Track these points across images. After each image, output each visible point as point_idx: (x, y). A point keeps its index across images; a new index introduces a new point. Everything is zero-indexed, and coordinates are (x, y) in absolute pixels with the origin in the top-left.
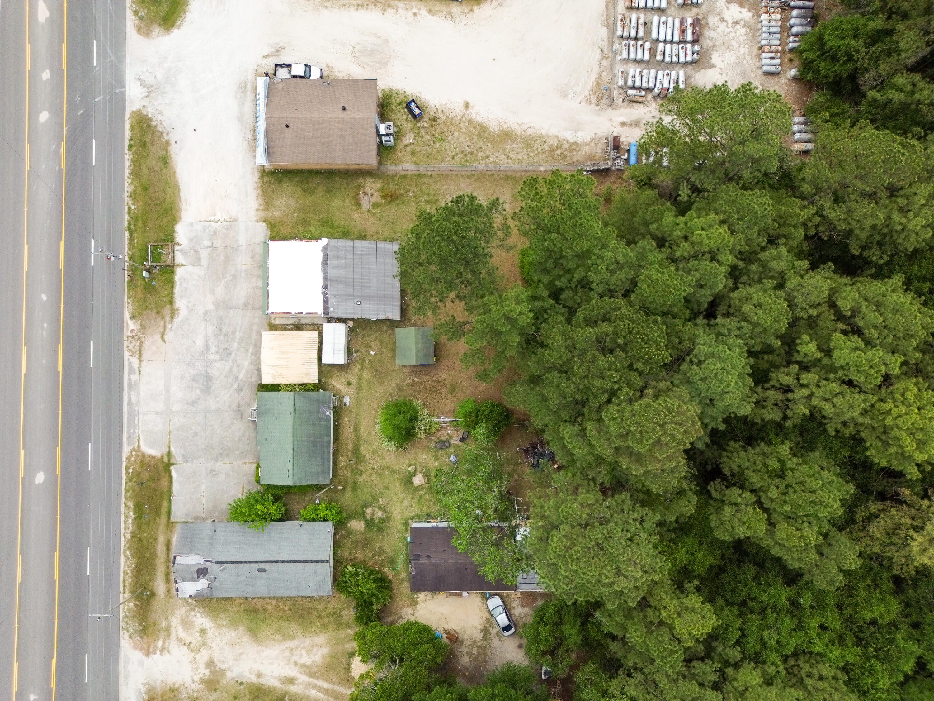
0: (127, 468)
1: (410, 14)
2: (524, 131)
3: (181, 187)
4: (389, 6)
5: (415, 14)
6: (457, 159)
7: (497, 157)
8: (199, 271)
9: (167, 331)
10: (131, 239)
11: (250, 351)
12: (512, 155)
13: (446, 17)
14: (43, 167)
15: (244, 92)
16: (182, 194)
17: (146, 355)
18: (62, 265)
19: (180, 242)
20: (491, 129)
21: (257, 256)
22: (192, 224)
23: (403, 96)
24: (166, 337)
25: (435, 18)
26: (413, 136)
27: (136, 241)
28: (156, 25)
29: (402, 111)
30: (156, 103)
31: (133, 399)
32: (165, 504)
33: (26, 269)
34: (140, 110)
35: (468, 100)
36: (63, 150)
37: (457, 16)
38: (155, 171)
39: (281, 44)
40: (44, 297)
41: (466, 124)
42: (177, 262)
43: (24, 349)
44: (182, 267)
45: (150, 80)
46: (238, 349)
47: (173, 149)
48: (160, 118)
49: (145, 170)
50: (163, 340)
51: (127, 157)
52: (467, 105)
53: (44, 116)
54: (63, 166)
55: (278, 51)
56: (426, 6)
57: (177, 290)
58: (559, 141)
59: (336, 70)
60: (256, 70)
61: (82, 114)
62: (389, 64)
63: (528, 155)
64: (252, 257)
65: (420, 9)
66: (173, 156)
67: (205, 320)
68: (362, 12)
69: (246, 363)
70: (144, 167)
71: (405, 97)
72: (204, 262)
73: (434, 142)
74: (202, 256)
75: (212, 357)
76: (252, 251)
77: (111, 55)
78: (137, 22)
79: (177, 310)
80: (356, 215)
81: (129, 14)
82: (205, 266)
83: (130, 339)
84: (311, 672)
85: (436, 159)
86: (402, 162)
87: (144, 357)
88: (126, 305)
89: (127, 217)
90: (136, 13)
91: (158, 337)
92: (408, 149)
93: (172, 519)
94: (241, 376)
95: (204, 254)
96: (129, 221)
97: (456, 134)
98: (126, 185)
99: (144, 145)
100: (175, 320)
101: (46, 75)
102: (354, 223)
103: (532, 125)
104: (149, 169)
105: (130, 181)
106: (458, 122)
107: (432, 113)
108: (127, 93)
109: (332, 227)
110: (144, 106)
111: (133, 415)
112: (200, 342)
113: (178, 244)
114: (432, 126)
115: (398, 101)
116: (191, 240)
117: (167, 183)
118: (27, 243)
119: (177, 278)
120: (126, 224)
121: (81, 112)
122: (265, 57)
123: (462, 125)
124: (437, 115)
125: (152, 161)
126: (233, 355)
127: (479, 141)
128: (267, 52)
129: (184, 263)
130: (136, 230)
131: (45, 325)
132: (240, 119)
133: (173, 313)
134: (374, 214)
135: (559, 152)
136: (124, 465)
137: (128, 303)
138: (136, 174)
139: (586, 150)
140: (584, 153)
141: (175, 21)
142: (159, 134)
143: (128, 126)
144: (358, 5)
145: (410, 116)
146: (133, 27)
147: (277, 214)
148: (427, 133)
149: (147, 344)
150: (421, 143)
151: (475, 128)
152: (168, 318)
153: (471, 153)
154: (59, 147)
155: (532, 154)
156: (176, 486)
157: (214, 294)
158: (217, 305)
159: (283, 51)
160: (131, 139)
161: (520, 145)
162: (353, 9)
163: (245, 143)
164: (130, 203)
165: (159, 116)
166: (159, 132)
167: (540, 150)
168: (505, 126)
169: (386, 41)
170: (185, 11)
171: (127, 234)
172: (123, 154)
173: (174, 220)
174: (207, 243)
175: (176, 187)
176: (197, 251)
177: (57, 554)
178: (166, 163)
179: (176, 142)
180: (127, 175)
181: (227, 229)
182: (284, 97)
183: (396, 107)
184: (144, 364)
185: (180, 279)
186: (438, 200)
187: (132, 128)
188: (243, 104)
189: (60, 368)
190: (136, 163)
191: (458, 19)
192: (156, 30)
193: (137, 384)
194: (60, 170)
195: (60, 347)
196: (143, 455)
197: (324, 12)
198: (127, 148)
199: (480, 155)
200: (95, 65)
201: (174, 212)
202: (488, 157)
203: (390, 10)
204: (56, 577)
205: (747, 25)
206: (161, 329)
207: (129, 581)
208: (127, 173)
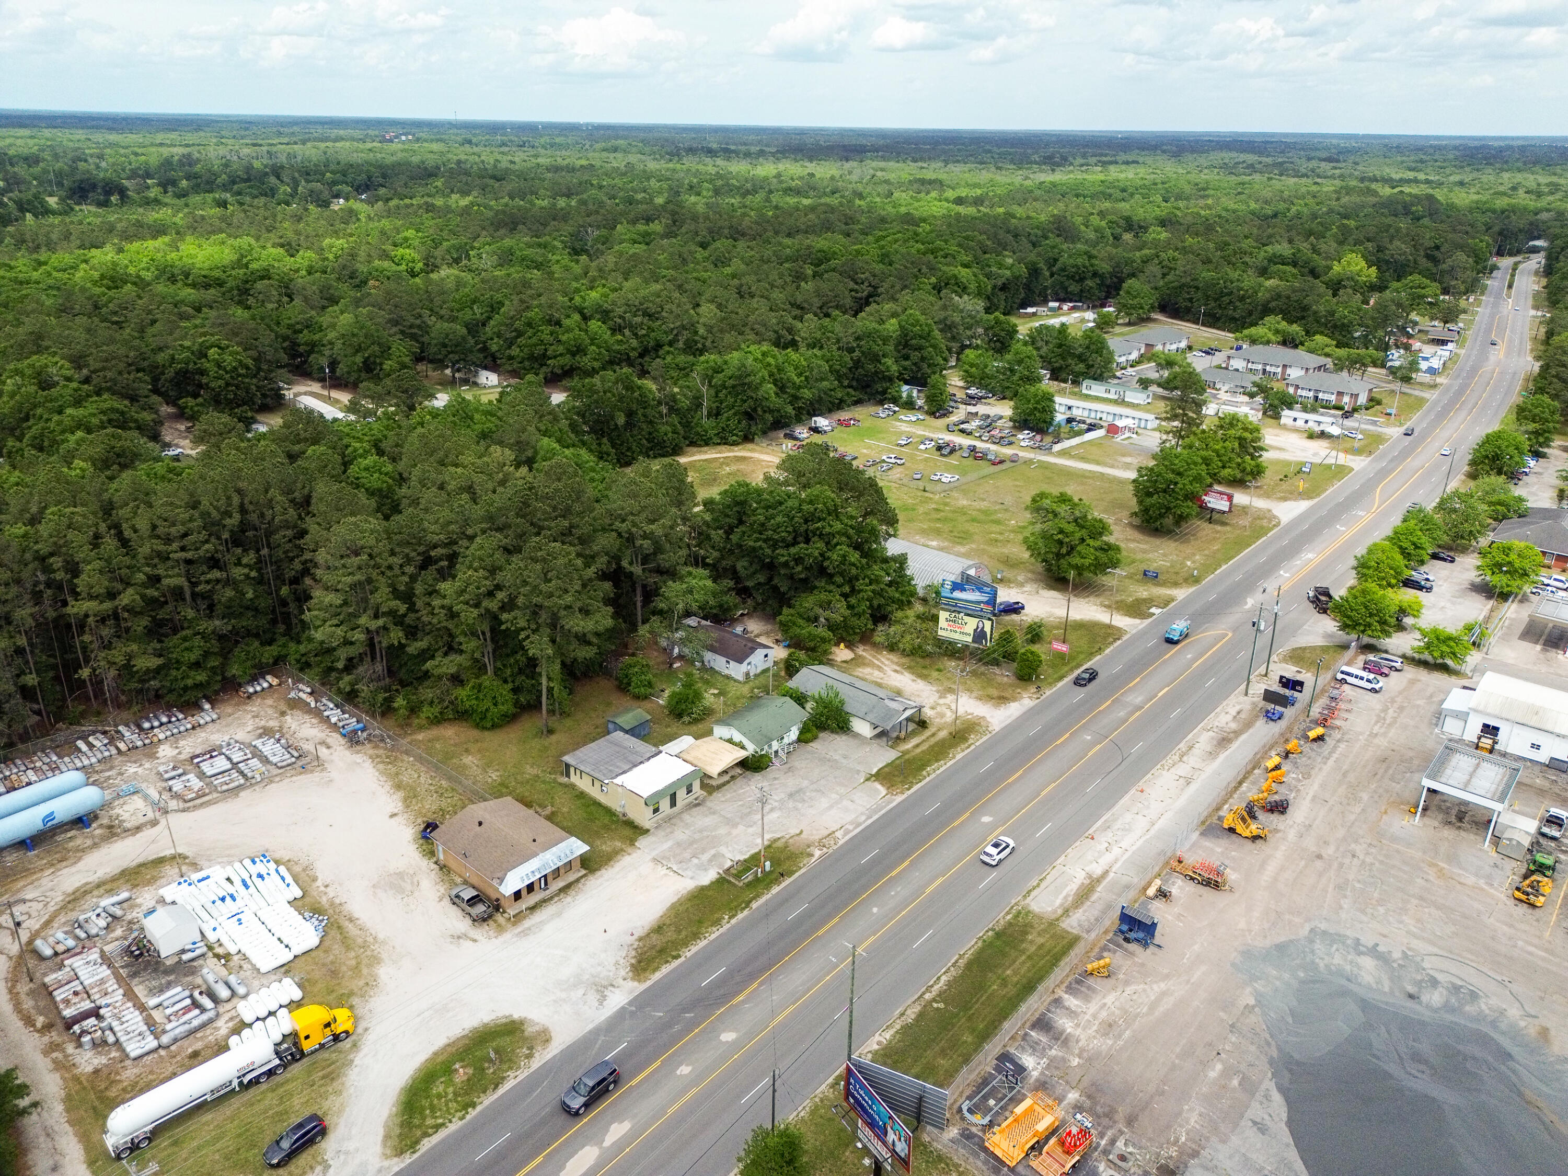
0: (910, 788)
3: (670, 904)
4: (332, 904)
6: (451, 795)
7: (426, 781)
8: (723, 850)
9: (792, 835)
10: (754, 898)
12: (416, 776)
16: (675, 899)
17: (826, 832)
18: (837, 918)
19: (715, 873)
21: (667, 831)
22: (693, 877)
24: (798, 833)
27: (752, 896)
28: (527, 1033)
30: (611, 973)
31: (862, 819)
32: (898, 762)
33: (872, 939)
34: (633, 979)
35: (388, 817)
36: (741, 998)
38: (677, 928)
39: (449, 941)
40: (875, 910)
41: (412, 807)
43: (928, 891)
44: (734, 859)
45: (593, 997)
47: (639, 933)
48: (623, 961)
49: (684, 933)
50: (802, 831)
51: (688, 954)
52: (393, 815)
53: (728, 1037)
54: (755, 985)
55: (459, 937)
56: (310, 885)
58: (377, 764)
60: (496, 937)
61: (689, 1013)
62: (398, 871)
63: (406, 770)
64: (672, 832)
66: (647, 928)
68: (356, 915)
70: (682, 936)
71: (420, 844)
72: (713, 852)
74: (710, 856)
76: (667, 835)
77: (600, 1041)
78: (539, 1048)
79: (768, 841)
81: (537, 1062)
82: (716, 849)
83: (830, 846)
84: (879, 668)
87: (829, 833)
88: (810, 864)
89: (740, 916)
90: (529, 1056)
91: (803, 836)
95: (705, 857)
96: (741, 911)
97: (428, 806)
98: (713, 936)
99: (661, 951)
100: (777, 836)
101: (684, 1070)
102: (573, 806)
103: (376, 781)
104: (680, 932)
105: (708, 935)
106: (415, 811)
107: (421, 826)
108: (626, 1001)
110: (625, 979)
111: (875, 811)
113: (718, 873)
114: (432, 819)
116: (704, 868)
117: (677, 915)
120: (746, 912)
122: (475, 941)
123: (416, 808)
124: (421, 823)
125: (670, 935)
127: (421, 794)
128: (469, 943)
129: (728, 861)
130: (742, 902)
131: (894, 892)
132: (559, 914)
133: (775, 840)
135: (387, 760)
136: (910, 792)
137: (807, 864)
138: (696, 936)
139: (371, 752)
140: (375, 751)
141: (506, 1024)
142: (639, 950)
143: (658, 976)
144: (351, 921)
147: (618, 843)
149: (817, 837)
151: (411, 802)
152: (783, 841)
153: (437, 792)
154: (743, 1002)
155: (404, 769)
156: (881, 765)
158: (735, 825)
159: (455, 934)
160: (669, 963)
162: (360, 922)
164: (726, 921)
165: (621, 963)
166: (637, 951)
167: (396, 768)
168: (392, 791)
169: (374, 886)
170: (485, 1025)
171: (754, 905)
172: (688, 960)
173: (703, 889)
174: (695, 861)
175: (673, 906)
176: (710, 861)
177: (1009, 781)
178: (660, 927)
179: (633, 934)
180: (705, 942)
181: (668, 858)
187: (657, 970)
188: (543, 922)
189: (906, 863)
190: (685, 943)
192: (529, 1030)
193: (851, 823)
194: (761, 984)
195: (893, 873)
196: (890, 788)
197: (381, 936)
198: (681, 959)
199: (433, 788)
200: (626, 1044)
201: (696, 894)
202: (431, 784)
203: (337, 901)
204: (1019, 773)
205: (177, 741)
206: (795, 838)
207: (965, 746)
208: (702, 944)
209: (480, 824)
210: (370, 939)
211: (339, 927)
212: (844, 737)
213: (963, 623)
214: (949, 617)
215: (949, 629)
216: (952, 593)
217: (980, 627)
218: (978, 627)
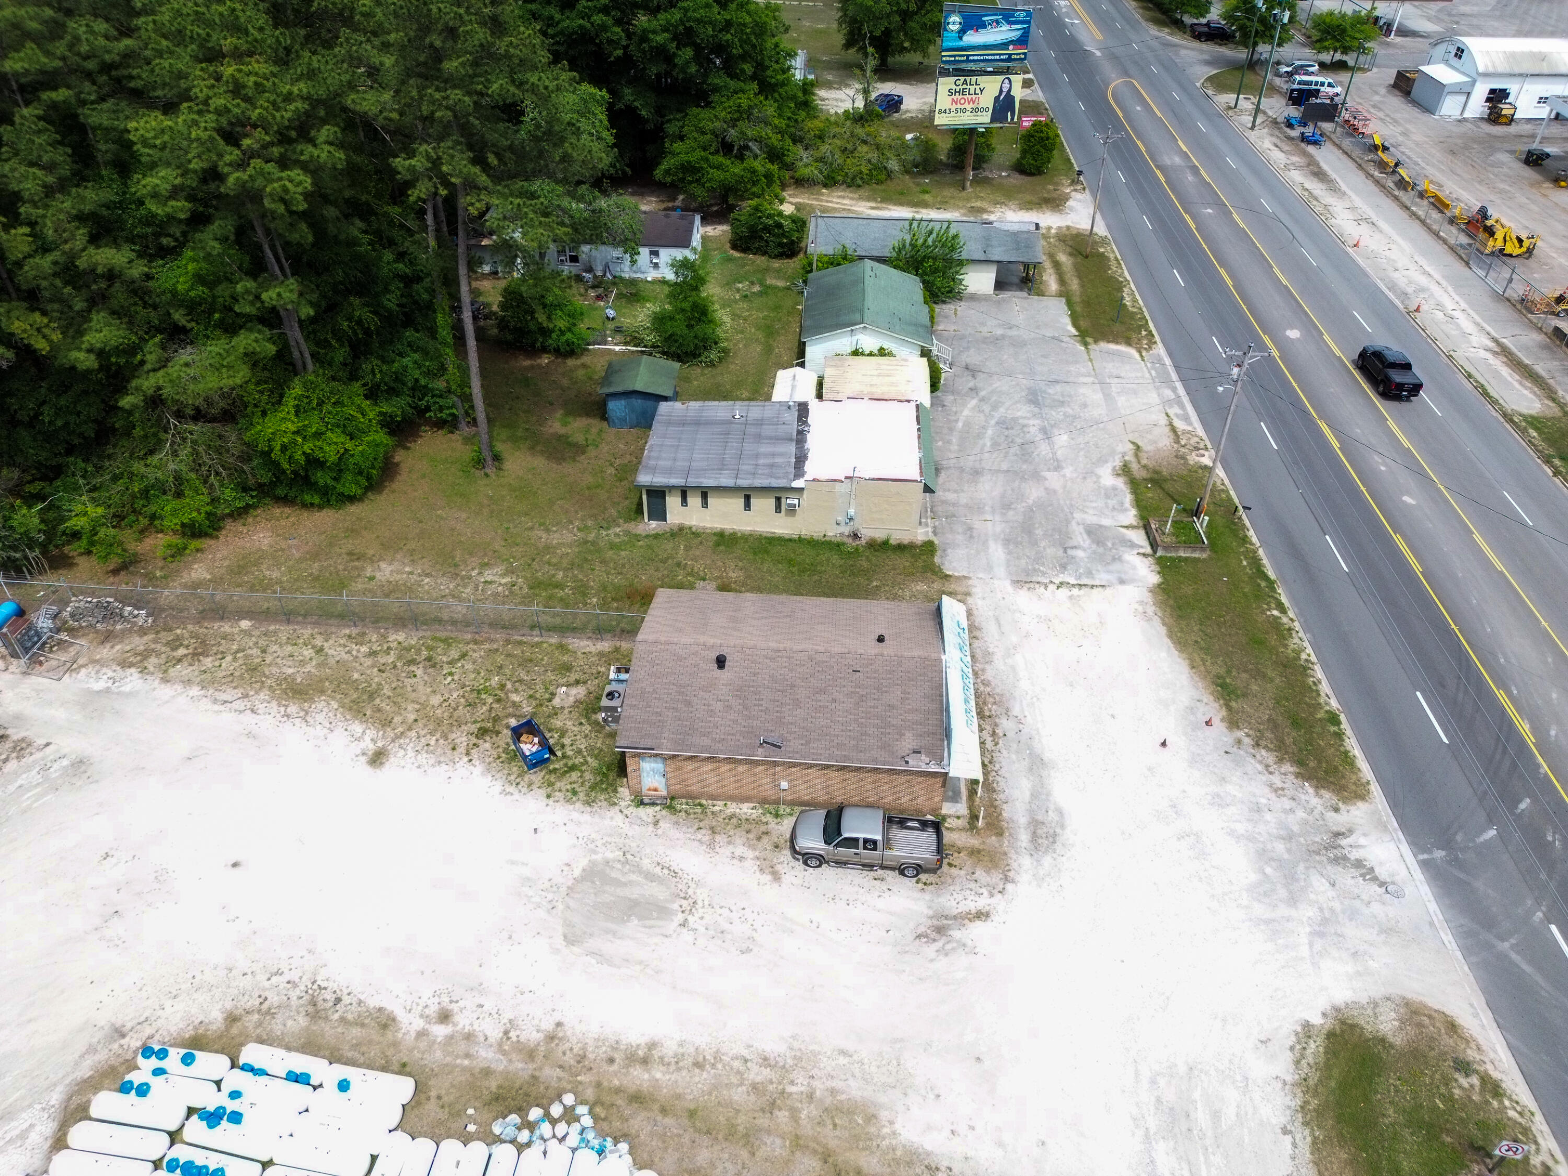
0: (1150, 334)
1: (463, 1021)
2: (245, 696)
3: (1167, 641)
4: (530, 1054)
5: (445, 1017)
6: (454, 654)
7: (349, 652)
8: (1088, 519)
9: (1131, 453)
10: (1256, 566)
11: (960, 424)
12: (308, 652)
13: (338, 1000)
14: (1554, 696)
15: (1035, 825)
16: (1158, 629)
17: (1165, 430)
18: (1398, 539)
19: (1140, 558)
20: (335, 705)
21: (960, 530)
22: (1122, 582)
23: (558, 785)
24: (1131, 446)
25: (373, 1002)
26: (557, 702)
27: (1245, 563)
28: (1398, 1040)
29: (570, 753)
30: (1301, 814)
31: (1169, 393)
32: (1078, 309)
34: (1345, 800)
35: (369, 769)
36: (1524, 727)
37: (294, 1002)
38: (1245, 671)
39: (930, 950)
40: (1406, 499)
41: (397, 720)
42: (1142, 533)
44: (1126, 523)
45: (1348, 879)
46: (984, 427)
47: (1211, 713)
48: (1277, 780)
49: (1270, 674)
50: (1133, 443)
51: (1334, 704)
52: (377, 758)
54: (1501, 695)
55: (940, 930)
56: (395, 1044)
57: (1128, 498)
58: (166, 671)
59: (751, 865)
60: (1006, 879)
61: (1520, 801)
62: (577, 872)
63: (264, 651)
64: (970, 529)
65: (422, 1034)
66: (1207, 698)
67: (1058, 460)
68: (635, 1038)
69: (966, 412)
70: (1278, 680)
71: (551, 784)
72: (1078, 528)
73: (502, 687)
74: (1085, 536)
75: (1036, 422)
76: (971, 537)
77: (1514, 956)
78: (1471, 1054)
79: (1118, 475)
80: (733, 575)
82: (1074, 523)
83: (1202, 446)
85: (508, 655)
86: (601, 654)
87: (1167, 429)
88: (1227, 482)
89: (1284, 599)
90: (1493, 1088)
91: (1147, 448)
92: (573, 677)
93: (1064, 300)
94: (974, 402)
95: (1083, 540)
96: (1275, 592)
97: (436, 700)
98: (1310, 652)
99: (1296, 724)
100: (1119, 464)
102: (740, 564)
103: (217, 707)
104: (1261, 675)
105: (1303, 656)
106: (420, 724)
107: (487, 745)
108: (1406, 849)
109: (790, 562)
110: (1337, 810)
111: (1163, 379)
112: (1062, 439)
113: (1145, 555)
114: (496, 720)
115: (575, 775)
116: (1117, 559)
117: (1207, 650)
118: (1501, 573)
119: (1134, 512)
120: (1281, 590)
121: (1523, 806)
122: (981, 915)
123: (412, 717)
124: (475, 740)
126: (993, 422)
127: (379, 684)
128: (977, 929)
129: (1124, 530)
130: (1250, 578)
131: (1383, 468)
133: (1125, 470)
134: (691, 574)
135: (182, 651)
136: (1157, 338)
137: (1223, 484)
138: (1294, 667)
140: (118, 647)
141: (1331, 1052)
142: (1263, 743)
143: (1363, 766)
144: (645, 1061)
145: (551, 741)
146: (1481, 1041)
147: (922, 587)
148: (515, 705)
149: (1165, 441)
150: (540, 688)
151: (379, 710)
152: (1135, 467)
153: (412, 662)
154: (1540, 733)
155: (255, 652)
156: (1066, 321)
157: (1046, 489)
158: (1036, 476)
159: (922, 929)
160: (1339, 736)
161: (274, 670)
162: (670, 1048)
163: (1016, 711)
164: (1285, 620)
165: (1280, 785)
166: (1266, 747)
167: (229, 658)
168: (293, 709)
169: (571, 940)
170: (1305, 1086)
171: (1271, 574)
173: (1166, 592)
174: (1080, 554)
175: (1179, 643)
176: (1099, 542)
177: (1230, 283)
178: (1223, 686)
179: (1208, 723)
180: (1317, 668)
181: (1035, 570)
182: (892, 707)
183: (586, 762)
184: (1163, 421)
185: (1126, 510)
186: (531, 588)
187: (1348, 759)
188: (1034, 796)
189: (1322, 423)
190: (1304, 688)
191: (294, 994)
193: (1167, 405)
194: (1505, 690)
195: (1335, 444)
196: (1128, 343)
197: (773, 1047)
198: (1342, 718)
199: (391, 659)
200: (1553, 928)
201: (1171, 602)
202: (373, 654)
203: (531, 1036)
204: (1222, 271)
206: (1143, 455)
207: (1113, 263)
208: (1319, 673)
209: (721, 662)
210: (757, 1074)
211: (638, 1099)
212: (962, 303)
213: (978, 91)
214: (954, 87)
215: (953, 109)
216: (961, 38)
217: (1005, 90)
218: (1001, 91)
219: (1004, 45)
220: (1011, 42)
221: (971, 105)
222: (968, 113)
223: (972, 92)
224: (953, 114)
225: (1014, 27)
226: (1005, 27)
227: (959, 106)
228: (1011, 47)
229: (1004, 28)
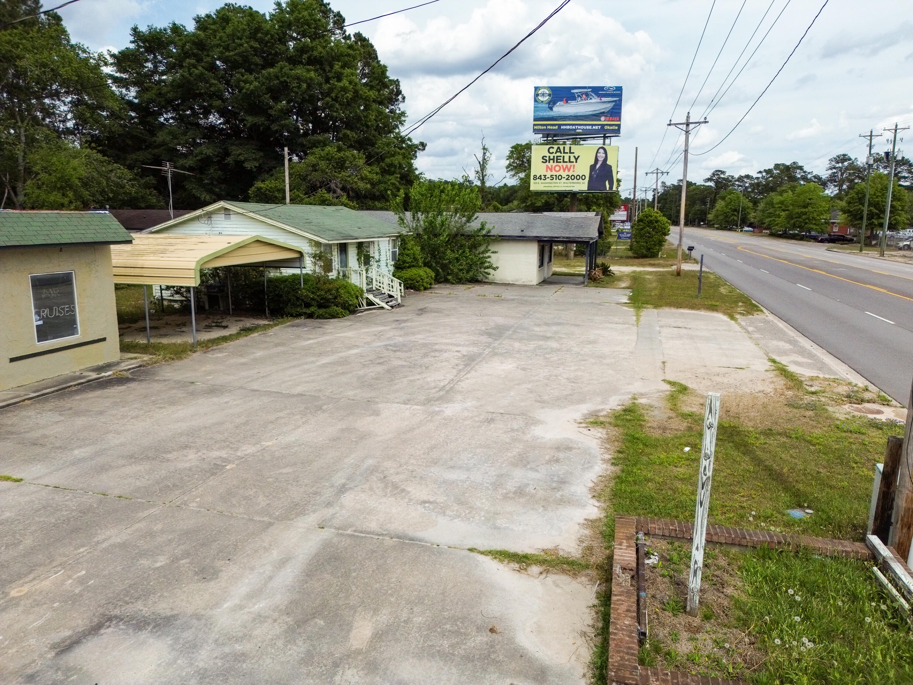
9: (659, 396)
32: (646, 293)
79: (597, 425)
87: (771, 374)
93: (630, 290)
133: (622, 420)
184: (762, 365)
196: (712, 309)
204: (868, 286)
206: (691, 401)
213: (573, 159)
214: (548, 155)
215: (548, 175)
216: (551, 109)
217: (601, 159)
218: (596, 160)
219: (596, 116)
220: (603, 114)
221: (567, 173)
222: (563, 180)
223: (566, 159)
224: (548, 180)
225: (604, 99)
226: (595, 100)
227: (554, 173)
228: (603, 118)
229: (593, 101)
